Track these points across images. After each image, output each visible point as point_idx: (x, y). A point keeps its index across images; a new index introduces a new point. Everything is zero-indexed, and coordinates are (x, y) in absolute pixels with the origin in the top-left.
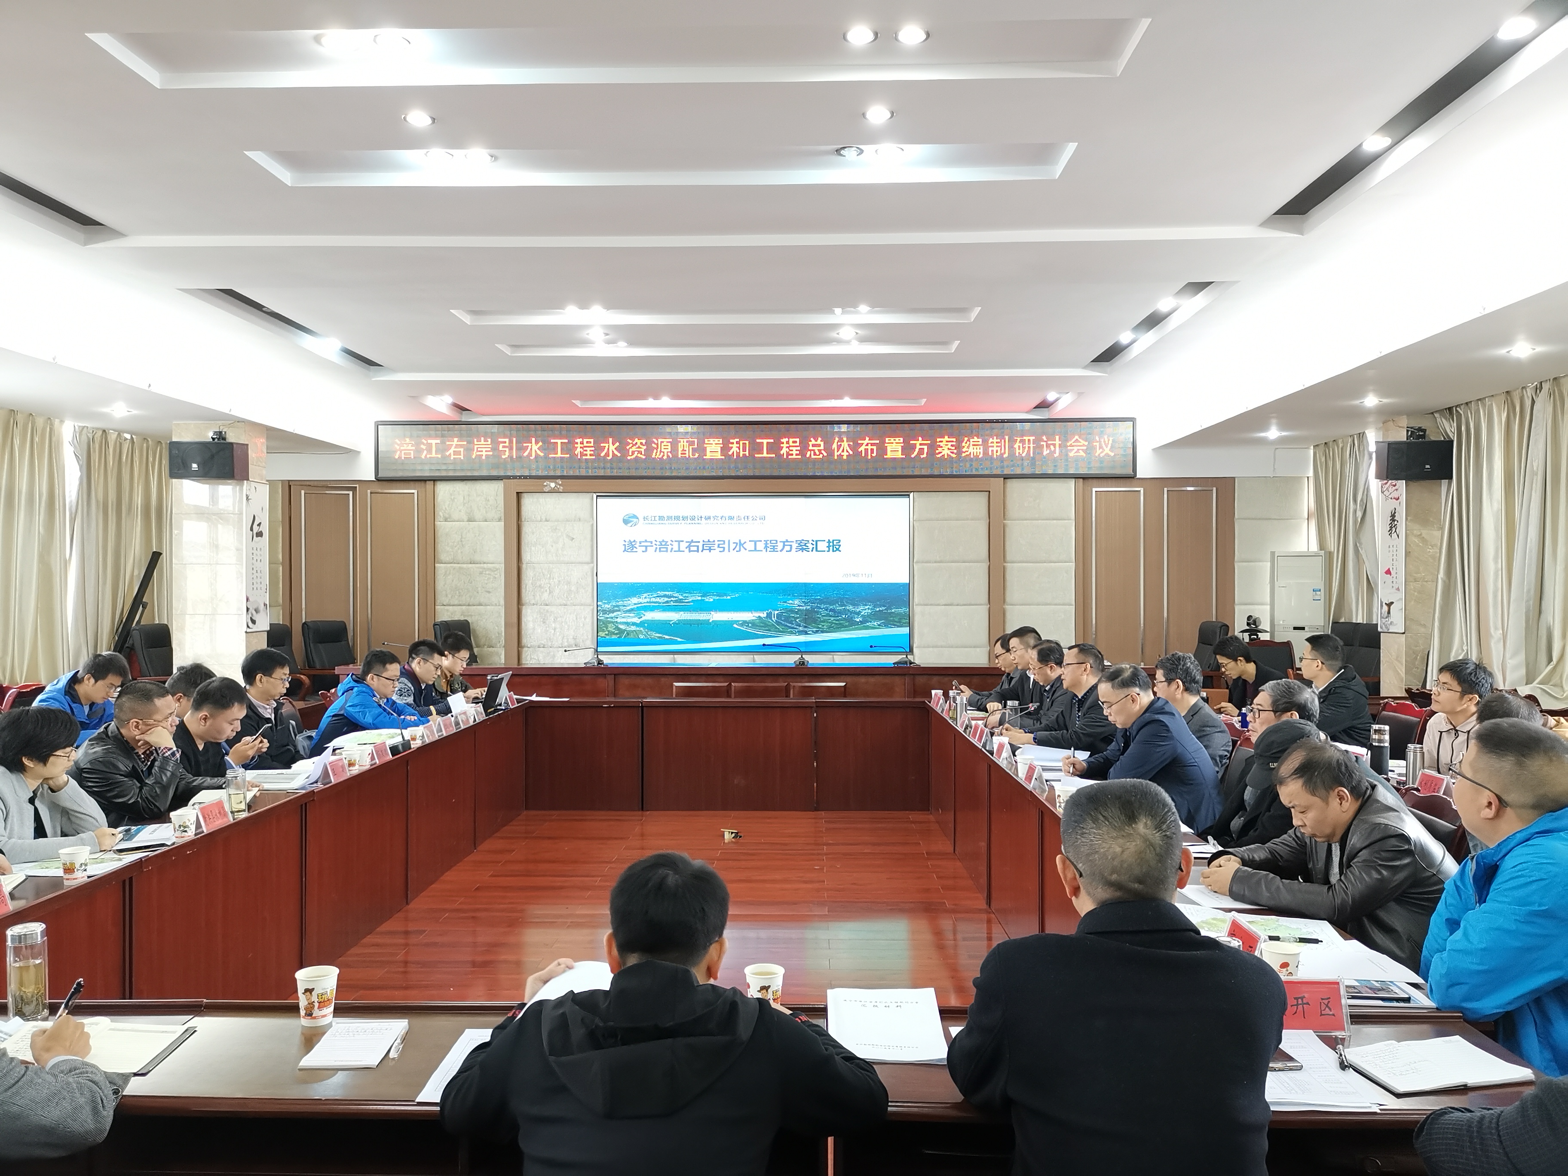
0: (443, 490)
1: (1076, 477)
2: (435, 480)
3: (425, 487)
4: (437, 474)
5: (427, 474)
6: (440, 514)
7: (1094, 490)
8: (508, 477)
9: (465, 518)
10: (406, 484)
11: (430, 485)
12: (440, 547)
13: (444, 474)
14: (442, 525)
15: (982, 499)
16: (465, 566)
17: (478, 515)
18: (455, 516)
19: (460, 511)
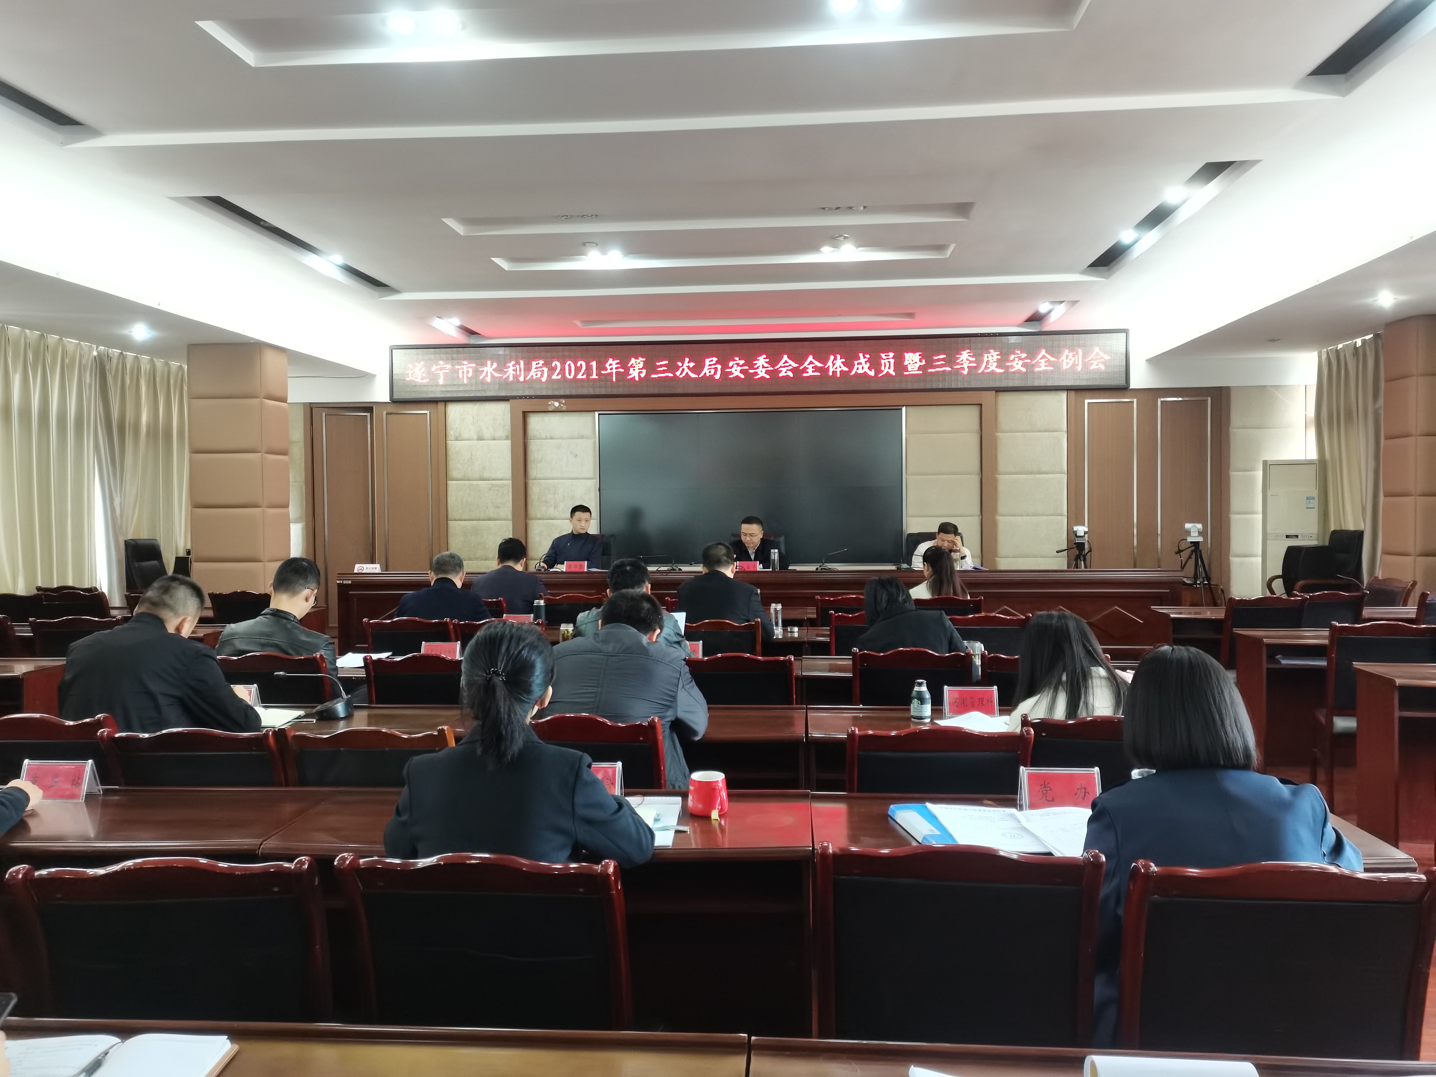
0: (453, 410)
1: (1068, 389)
2: (446, 401)
3: (437, 408)
4: (449, 395)
5: (438, 395)
6: (451, 433)
7: (1087, 401)
8: (514, 398)
9: (475, 437)
10: (419, 406)
11: (441, 406)
12: (451, 464)
13: (455, 395)
14: (453, 445)
15: (974, 411)
16: (475, 482)
17: (487, 434)
18: (465, 435)
19: (470, 430)
